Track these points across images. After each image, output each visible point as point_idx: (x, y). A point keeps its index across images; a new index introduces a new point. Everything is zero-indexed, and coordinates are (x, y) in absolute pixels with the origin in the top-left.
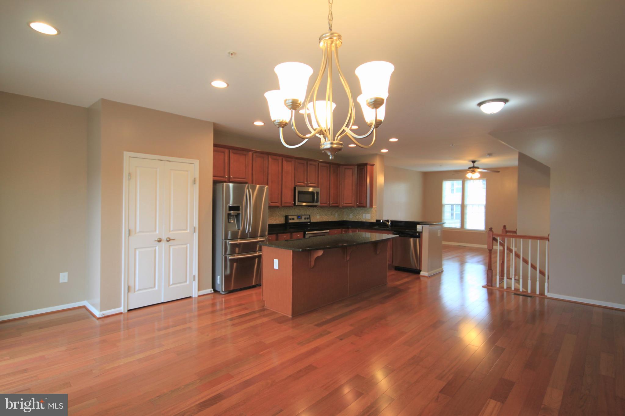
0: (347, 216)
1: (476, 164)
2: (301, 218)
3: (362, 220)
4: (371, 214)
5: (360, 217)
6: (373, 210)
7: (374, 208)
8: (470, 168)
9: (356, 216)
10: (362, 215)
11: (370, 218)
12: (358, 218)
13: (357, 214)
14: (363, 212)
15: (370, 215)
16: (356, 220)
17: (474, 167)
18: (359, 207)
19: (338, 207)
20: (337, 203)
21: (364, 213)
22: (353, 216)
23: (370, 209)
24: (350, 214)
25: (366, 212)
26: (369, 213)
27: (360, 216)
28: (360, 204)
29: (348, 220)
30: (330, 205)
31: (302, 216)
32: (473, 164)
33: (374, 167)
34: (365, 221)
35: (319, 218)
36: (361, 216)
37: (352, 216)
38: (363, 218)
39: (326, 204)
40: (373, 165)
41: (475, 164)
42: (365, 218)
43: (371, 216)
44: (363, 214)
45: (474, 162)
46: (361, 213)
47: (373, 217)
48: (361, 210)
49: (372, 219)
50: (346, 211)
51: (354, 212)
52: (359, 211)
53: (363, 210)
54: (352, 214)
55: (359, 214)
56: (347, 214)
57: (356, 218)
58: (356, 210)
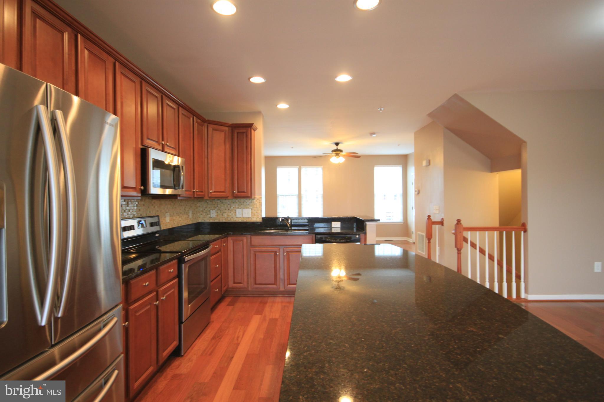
0: (204, 214)
1: (340, 147)
3: (235, 219)
4: (252, 209)
5: (230, 214)
6: (256, 203)
7: (258, 199)
8: (333, 151)
9: (222, 214)
10: (235, 211)
11: (250, 216)
12: (227, 217)
13: (226, 209)
14: (237, 206)
15: (250, 210)
16: (224, 221)
17: (337, 150)
18: (236, 197)
19: (200, 198)
20: (202, 192)
21: (238, 208)
22: (218, 213)
23: (250, 201)
24: (211, 211)
25: (242, 206)
26: (248, 208)
27: (230, 213)
28: (238, 192)
29: (207, 221)
30: (195, 196)
32: (336, 146)
34: (240, 221)
36: (232, 212)
37: (216, 214)
38: (237, 216)
39: (190, 193)
41: (338, 146)
42: (241, 216)
43: (252, 213)
44: (238, 210)
45: (337, 144)
46: (232, 208)
47: (256, 214)
48: (234, 203)
49: (253, 217)
50: (203, 206)
51: (219, 208)
52: (229, 204)
53: (237, 203)
54: (216, 211)
55: (229, 209)
56: (205, 211)
57: (223, 216)
58: (222, 203)
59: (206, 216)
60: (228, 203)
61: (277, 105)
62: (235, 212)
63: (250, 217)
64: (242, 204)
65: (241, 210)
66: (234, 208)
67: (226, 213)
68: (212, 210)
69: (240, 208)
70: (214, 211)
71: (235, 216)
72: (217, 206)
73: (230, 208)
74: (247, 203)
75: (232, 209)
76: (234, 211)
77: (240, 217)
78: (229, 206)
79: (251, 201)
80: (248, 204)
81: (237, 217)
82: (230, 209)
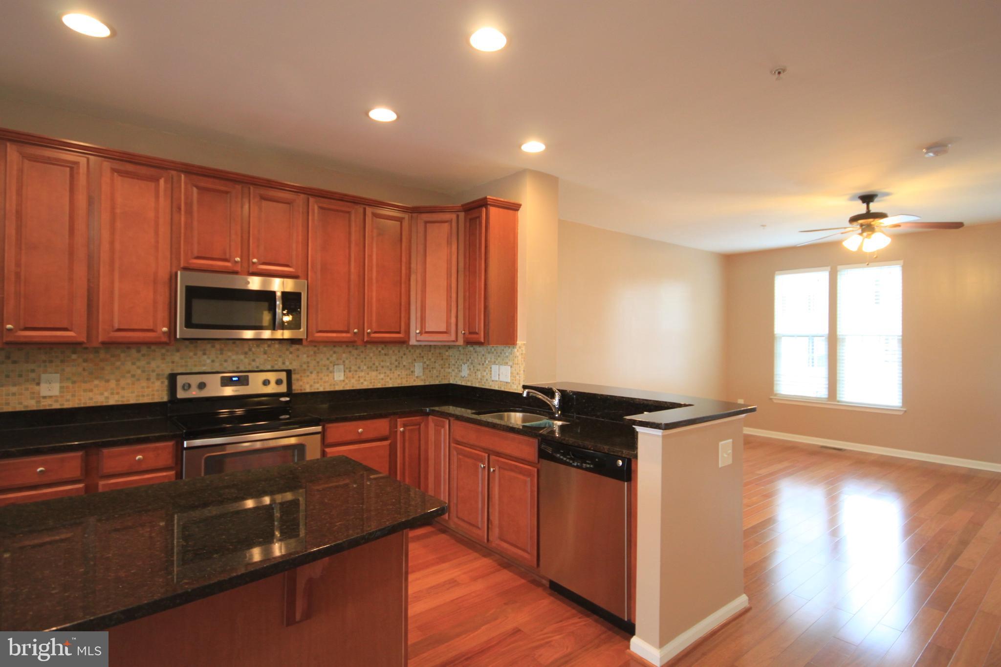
0: (456, 370)
1: (874, 207)
2: (243, 381)
3: (491, 383)
4: (511, 367)
5: (485, 374)
6: (518, 354)
7: (520, 346)
8: (854, 219)
9: (476, 373)
10: (491, 368)
11: (509, 380)
12: (481, 379)
13: (480, 364)
14: (493, 360)
15: (509, 368)
16: (477, 385)
17: (869, 215)
18: (469, 343)
19: (403, 343)
21: (495, 363)
22: (470, 369)
23: (510, 350)
24: (463, 366)
25: (499, 359)
26: (507, 364)
27: (485, 371)
28: (470, 333)
29: (459, 383)
31: (250, 375)
32: (865, 205)
33: (520, 213)
34: (497, 388)
35: (342, 378)
36: (487, 370)
37: (468, 372)
38: (493, 378)
39: (344, 335)
40: (516, 207)
41: (871, 205)
42: (497, 379)
43: (512, 373)
44: (495, 368)
45: (867, 199)
46: (487, 362)
47: (517, 378)
48: (489, 353)
49: (513, 383)
50: (455, 356)
51: (472, 360)
52: (483, 355)
53: (493, 353)
54: (468, 366)
55: (483, 364)
56: (456, 366)
57: (476, 377)
58: (476, 352)
59: (458, 374)
60: (483, 353)
61: (520, 146)
62: (491, 371)
63: (509, 383)
64: (499, 356)
65: (498, 366)
66: (489, 362)
67: (479, 370)
68: (464, 363)
69: (497, 362)
70: (466, 365)
71: (491, 377)
72: (470, 358)
73: (485, 362)
74: (505, 353)
75: (487, 364)
76: (489, 368)
77: (497, 381)
78: (483, 358)
79: (512, 350)
80: (507, 357)
81: (493, 381)
82: (485, 365)
